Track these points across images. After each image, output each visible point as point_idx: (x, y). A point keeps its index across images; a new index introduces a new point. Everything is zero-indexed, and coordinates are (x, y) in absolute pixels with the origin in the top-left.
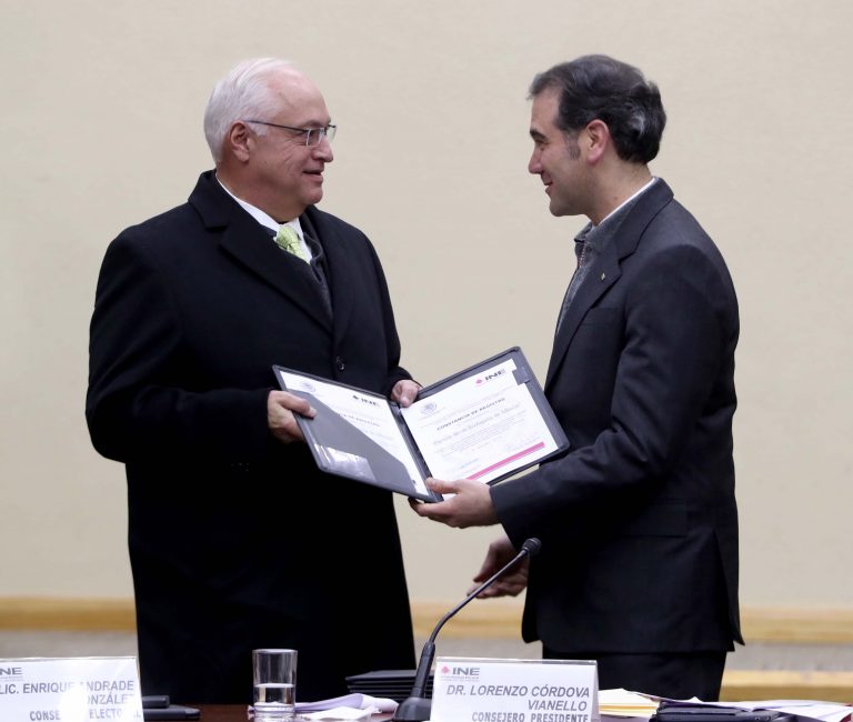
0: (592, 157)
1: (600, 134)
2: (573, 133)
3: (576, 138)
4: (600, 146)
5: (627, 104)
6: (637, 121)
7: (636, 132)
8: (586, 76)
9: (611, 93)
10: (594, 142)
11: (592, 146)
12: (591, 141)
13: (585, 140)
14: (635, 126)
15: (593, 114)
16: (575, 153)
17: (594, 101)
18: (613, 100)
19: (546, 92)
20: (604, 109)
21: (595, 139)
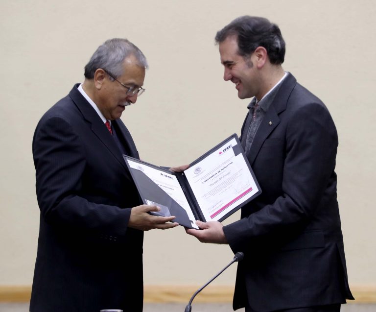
0: (260, 65)
1: (262, 53)
2: (248, 56)
3: (250, 57)
4: (263, 59)
5: (272, 36)
6: (277, 43)
7: (278, 49)
8: (249, 27)
9: (263, 32)
10: (259, 59)
11: (259, 60)
12: (257, 58)
13: (254, 58)
14: (277, 46)
15: (256, 44)
16: (250, 65)
17: (256, 38)
18: (265, 36)
19: (228, 39)
20: (262, 41)
21: (260, 56)
